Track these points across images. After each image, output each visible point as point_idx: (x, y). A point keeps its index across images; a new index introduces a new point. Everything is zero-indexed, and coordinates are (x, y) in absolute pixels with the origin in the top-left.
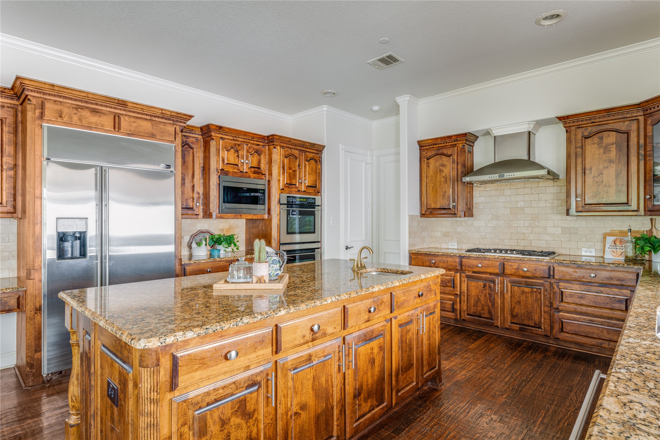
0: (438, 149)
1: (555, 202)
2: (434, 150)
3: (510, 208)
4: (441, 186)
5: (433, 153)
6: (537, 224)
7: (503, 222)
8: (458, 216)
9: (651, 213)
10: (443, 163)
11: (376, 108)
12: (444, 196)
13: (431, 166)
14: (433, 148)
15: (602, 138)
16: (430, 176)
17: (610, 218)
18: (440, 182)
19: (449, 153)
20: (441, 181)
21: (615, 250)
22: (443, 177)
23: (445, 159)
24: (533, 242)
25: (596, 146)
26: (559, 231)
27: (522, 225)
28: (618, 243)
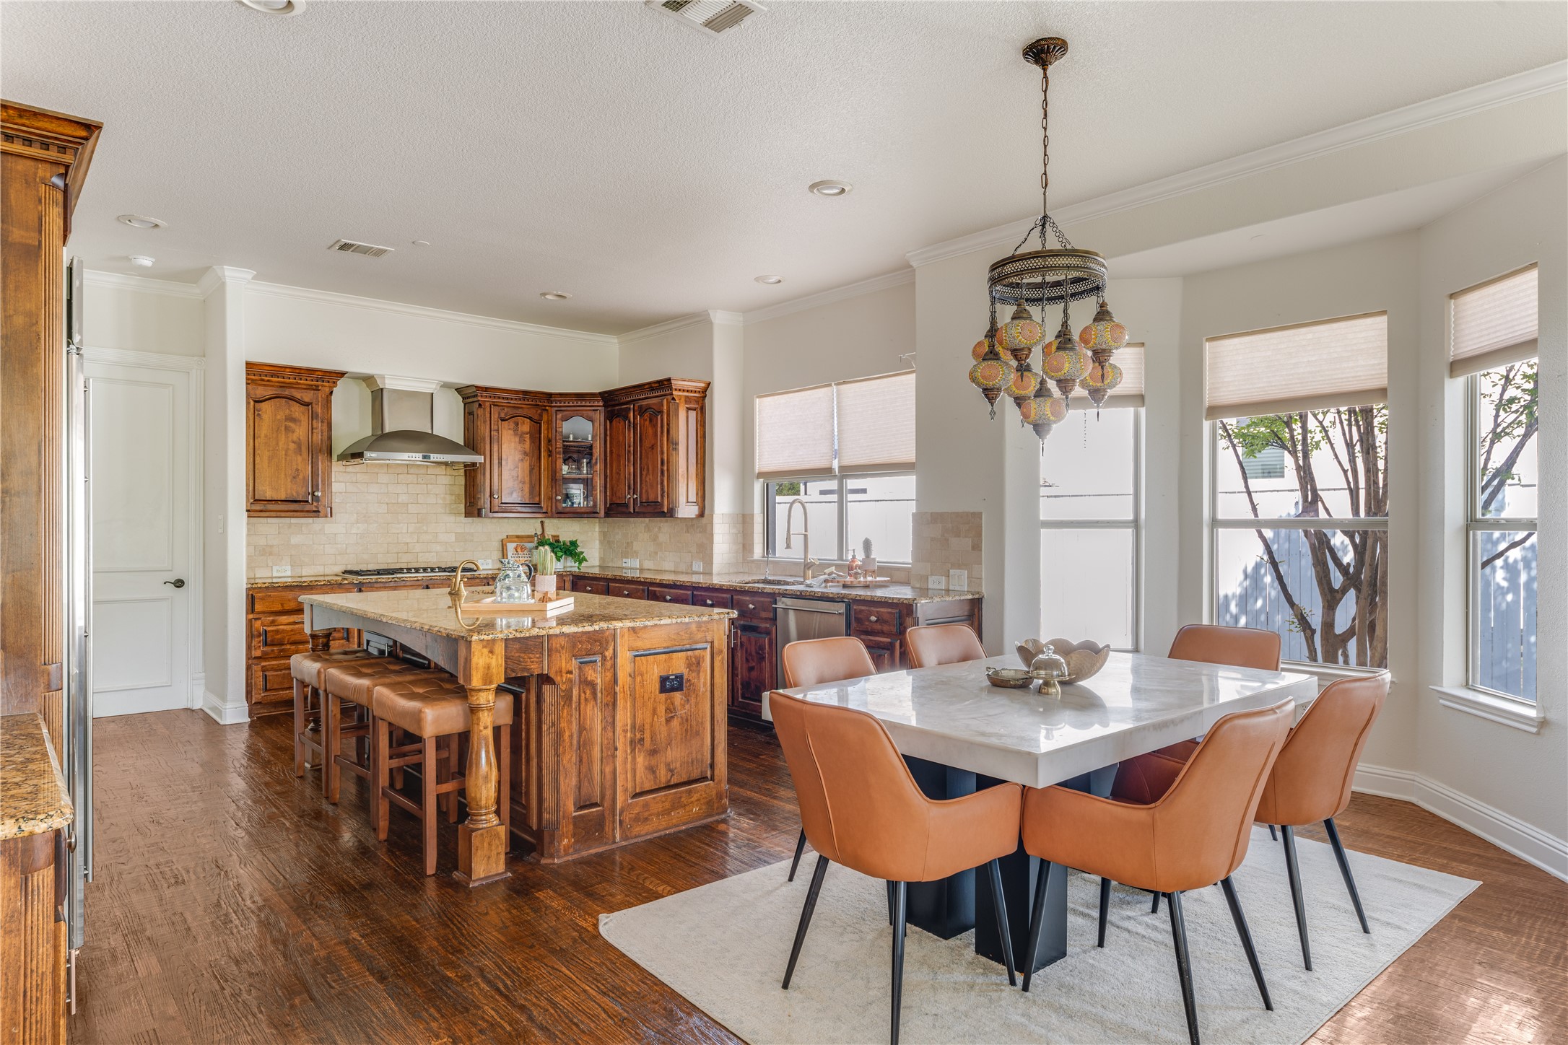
0: (281, 387)
1: (448, 497)
2: (273, 386)
3: (387, 504)
4: (288, 458)
5: (269, 392)
6: (425, 528)
7: (376, 525)
8: (321, 514)
9: (559, 515)
10: (294, 416)
11: (146, 262)
12: (294, 478)
13: (265, 417)
14: (268, 381)
15: (518, 424)
16: (263, 435)
17: (506, 520)
18: (287, 451)
19: (307, 399)
20: (288, 449)
21: (518, 559)
22: (293, 442)
23: (297, 410)
24: (420, 555)
25: (511, 432)
26: (452, 538)
27: (405, 531)
28: (519, 550)
